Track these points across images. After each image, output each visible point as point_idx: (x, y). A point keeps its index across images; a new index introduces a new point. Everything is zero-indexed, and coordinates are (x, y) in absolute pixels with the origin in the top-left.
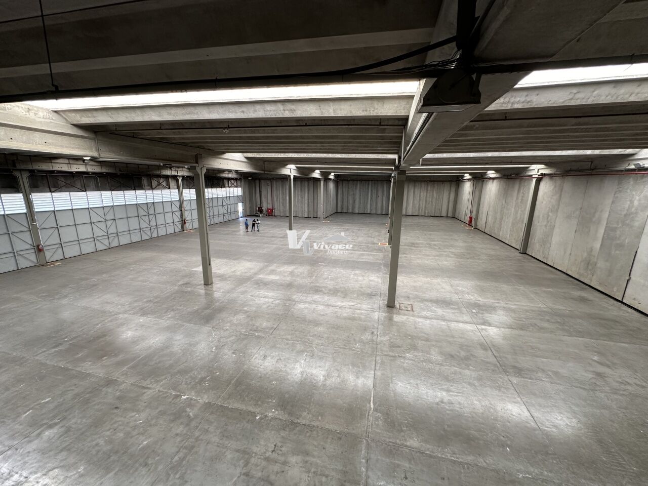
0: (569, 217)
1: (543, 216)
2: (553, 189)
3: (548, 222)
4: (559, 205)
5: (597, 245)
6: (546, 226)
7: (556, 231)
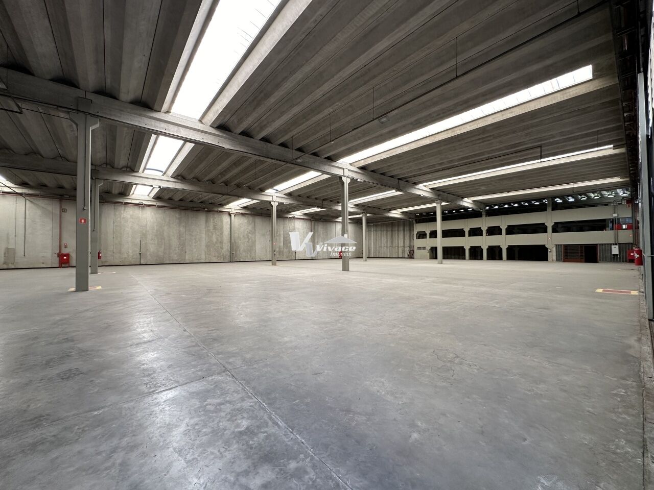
0: (263, 235)
1: (243, 236)
2: (248, 221)
3: (249, 239)
4: (255, 230)
5: (282, 244)
6: (248, 242)
7: (257, 243)
